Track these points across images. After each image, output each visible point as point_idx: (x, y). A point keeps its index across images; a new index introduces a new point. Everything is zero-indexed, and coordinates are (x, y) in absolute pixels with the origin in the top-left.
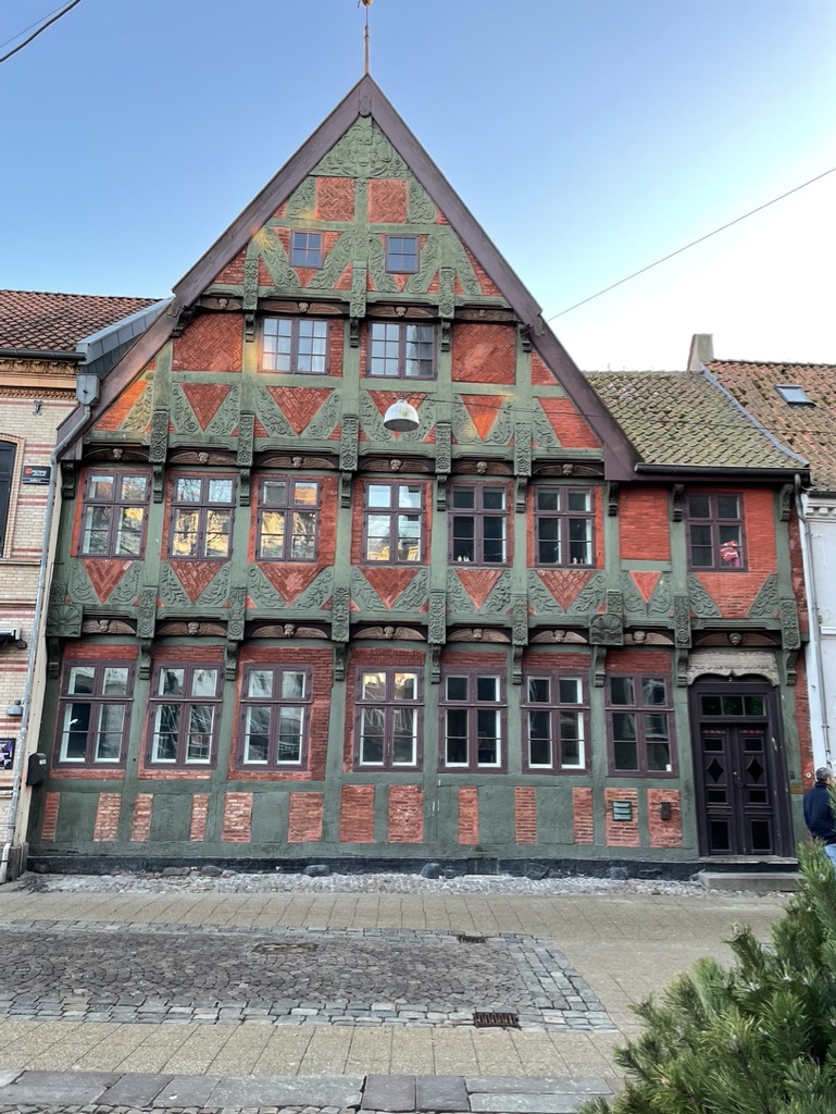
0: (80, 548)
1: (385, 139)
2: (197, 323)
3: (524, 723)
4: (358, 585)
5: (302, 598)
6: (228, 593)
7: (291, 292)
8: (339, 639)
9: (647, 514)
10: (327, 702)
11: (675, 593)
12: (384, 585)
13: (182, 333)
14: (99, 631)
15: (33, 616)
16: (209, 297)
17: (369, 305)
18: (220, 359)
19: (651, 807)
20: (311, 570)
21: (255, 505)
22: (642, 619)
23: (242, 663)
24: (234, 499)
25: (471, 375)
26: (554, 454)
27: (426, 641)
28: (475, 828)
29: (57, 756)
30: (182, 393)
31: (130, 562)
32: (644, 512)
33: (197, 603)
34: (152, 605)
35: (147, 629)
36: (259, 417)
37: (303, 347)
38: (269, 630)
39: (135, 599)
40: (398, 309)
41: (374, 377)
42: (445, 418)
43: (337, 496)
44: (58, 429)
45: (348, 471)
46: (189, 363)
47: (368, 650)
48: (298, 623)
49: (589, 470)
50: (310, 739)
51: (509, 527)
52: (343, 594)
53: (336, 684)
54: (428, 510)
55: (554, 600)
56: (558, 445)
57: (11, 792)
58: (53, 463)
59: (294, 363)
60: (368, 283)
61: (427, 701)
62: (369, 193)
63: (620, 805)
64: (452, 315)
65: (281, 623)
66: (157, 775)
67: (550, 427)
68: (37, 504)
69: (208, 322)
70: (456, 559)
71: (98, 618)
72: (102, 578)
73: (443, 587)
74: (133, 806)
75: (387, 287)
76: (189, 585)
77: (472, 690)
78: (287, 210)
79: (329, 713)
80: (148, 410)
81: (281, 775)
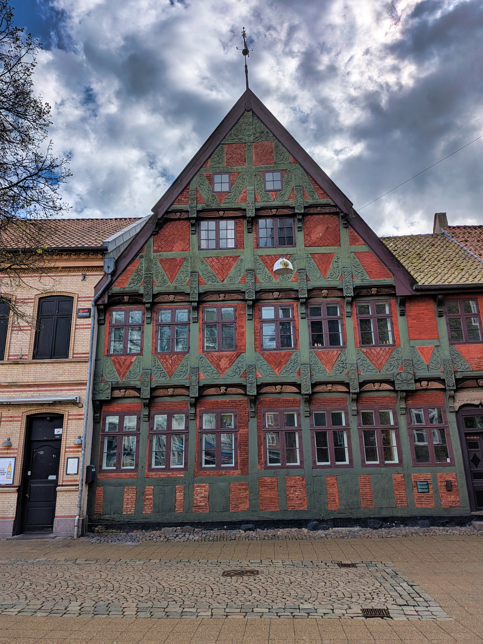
0: (108, 351)
1: (260, 121)
2: (165, 227)
3: (360, 437)
4: (259, 363)
5: (229, 372)
6: (189, 371)
7: (214, 206)
8: (251, 394)
9: (423, 314)
10: (246, 430)
11: (443, 358)
12: (274, 362)
13: (157, 232)
14: (120, 396)
15: (86, 389)
16: (171, 212)
17: (256, 210)
18: (179, 245)
19: (440, 484)
20: (233, 356)
21: (201, 321)
22: (425, 374)
23: (198, 410)
24: (189, 319)
25: (315, 242)
26: (366, 283)
27: (300, 393)
28: (337, 500)
29: (101, 466)
30: (159, 264)
31: (136, 357)
32: (420, 312)
33: (172, 377)
34: (148, 380)
35: (146, 394)
36: (201, 274)
37: (222, 234)
38: (212, 391)
39: (139, 377)
40: (272, 210)
41: (261, 248)
42: (302, 267)
43: (245, 314)
44: (95, 288)
45: (250, 300)
46: (162, 248)
47: (268, 399)
48: (228, 386)
49: (386, 291)
50: (239, 452)
51: (343, 325)
52: (252, 368)
53: (251, 419)
54: (296, 319)
55: (373, 365)
56: (368, 278)
57: (77, 487)
58: (93, 306)
59: (218, 244)
60: (255, 198)
61: (303, 427)
62: (253, 150)
63: (421, 483)
64: (302, 211)
65: (219, 386)
66: (155, 475)
67: (362, 268)
68: (85, 328)
69: (171, 226)
70: (314, 345)
71: (120, 388)
72: (121, 366)
73: (307, 361)
74: (143, 493)
75: (266, 199)
76: (168, 368)
77: (328, 420)
78: (210, 163)
79: (248, 436)
80: (141, 274)
81: (224, 473)
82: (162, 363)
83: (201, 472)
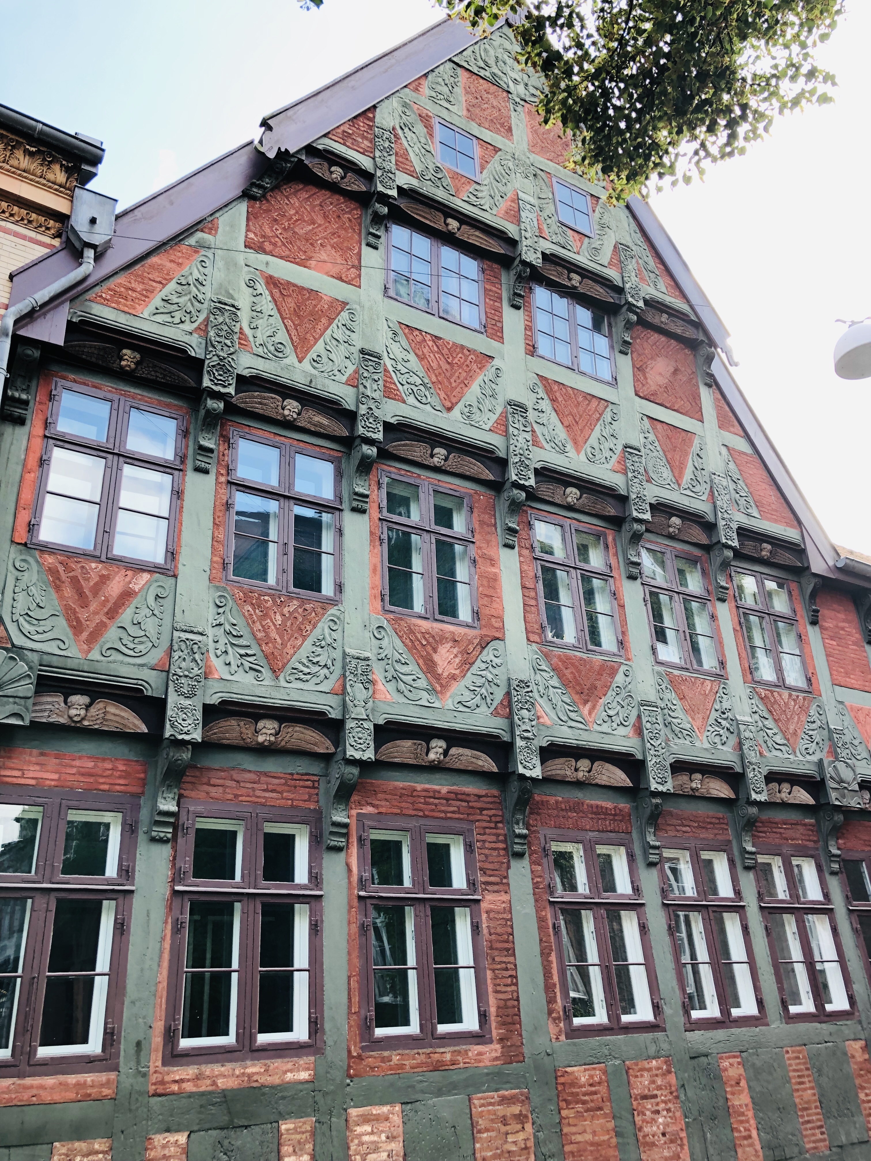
0: (34, 527)
3: (769, 933)
4: (542, 679)
5: (462, 690)
7: (439, 195)
8: (528, 773)
9: (843, 629)
10: (504, 897)
12: (578, 684)
13: (262, 194)
14: (63, 720)
16: (320, 154)
17: (545, 257)
18: (327, 258)
20: (470, 642)
21: (374, 513)
23: (353, 813)
24: (338, 496)
25: (656, 394)
26: (754, 526)
27: (632, 790)
30: (262, 288)
31: (147, 576)
32: (840, 625)
35: (188, 722)
36: (390, 367)
37: (448, 281)
38: (402, 749)
39: (156, 655)
40: (573, 276)
41: (543, 358)
42: (633, 443)
43: (495, 526)
44: (12, 276)
45: (522, 486)
48: (453, 738)
49: (787, 557)
50: (489, 974)
51: (714, 618)
52: (526, 691)
53: (515, 862)
54: (616, 575)
55: (781, 734)
56: (757, 514)
60: (538, 226)
61: (646, 897)
62: (526, 118)
64: (641, 305)
65: (426, 734)
67: (746, 489)
69: (305, 195)
72: (83, 599)
73: (654, 697)
75: (561, 241)
76: (268, 640)
77: (697, 877)
78: (425, 88)
79: (511, 920)
80: (200, 297)
81: (448, 1057)
82: (250, 621)
83: (372, 1058)
